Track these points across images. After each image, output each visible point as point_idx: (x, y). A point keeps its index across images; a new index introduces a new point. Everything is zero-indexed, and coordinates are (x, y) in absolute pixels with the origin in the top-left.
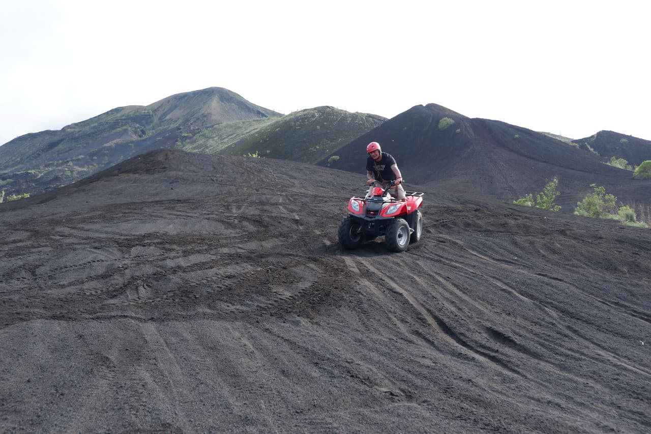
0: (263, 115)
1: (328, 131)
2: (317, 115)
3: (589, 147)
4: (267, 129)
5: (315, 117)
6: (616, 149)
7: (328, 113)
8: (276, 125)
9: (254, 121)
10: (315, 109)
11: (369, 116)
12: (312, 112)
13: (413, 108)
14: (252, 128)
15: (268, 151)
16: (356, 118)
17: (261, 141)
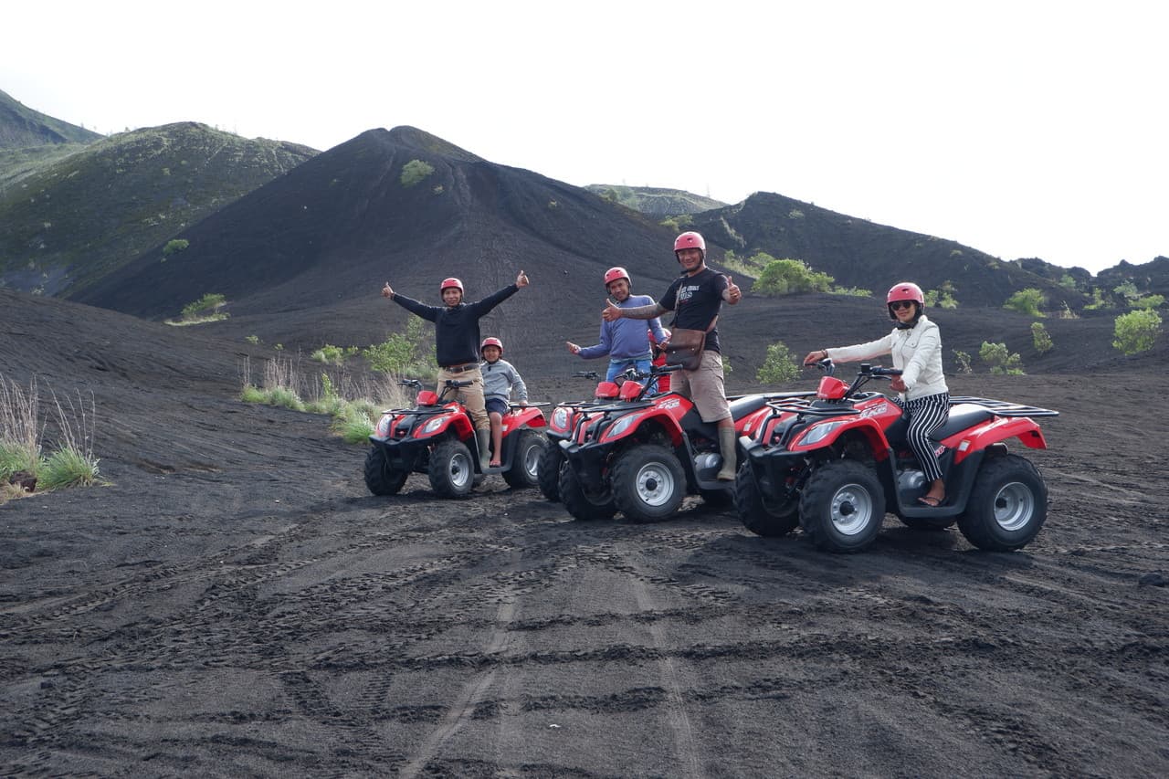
0: (56, 138)
1: (190, 181)
2: (166, 142)
3: (727, 226)
4: (50, 172)
5: (163, 146)
6: (779, 231)
7: (194, 140)
8: (73, 163)
9: (26, 151)
10: (164, 128)
11: (287, 147)
12: (156, 135)
13: (363, 134)
14: (18, 169)
15: (47, 225)
16: (256, 152)
17: (33, 201)
